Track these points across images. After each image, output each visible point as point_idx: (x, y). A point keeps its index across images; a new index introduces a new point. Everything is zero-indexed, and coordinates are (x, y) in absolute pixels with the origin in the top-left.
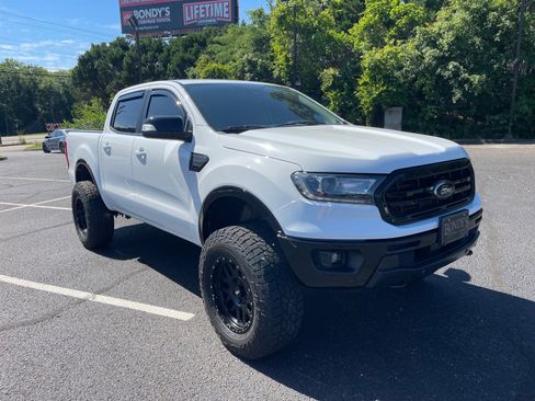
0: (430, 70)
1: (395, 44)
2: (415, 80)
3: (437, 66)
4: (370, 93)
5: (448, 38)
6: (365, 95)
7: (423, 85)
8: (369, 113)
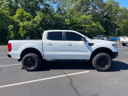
0: (36, 29)
1: (28, 22)
2: (32, 30)
3: (37, 28)
4: (23, 32)
5: (38, 22)
6: (22, 33)
7: (35, 31)
8: (24, 37)
